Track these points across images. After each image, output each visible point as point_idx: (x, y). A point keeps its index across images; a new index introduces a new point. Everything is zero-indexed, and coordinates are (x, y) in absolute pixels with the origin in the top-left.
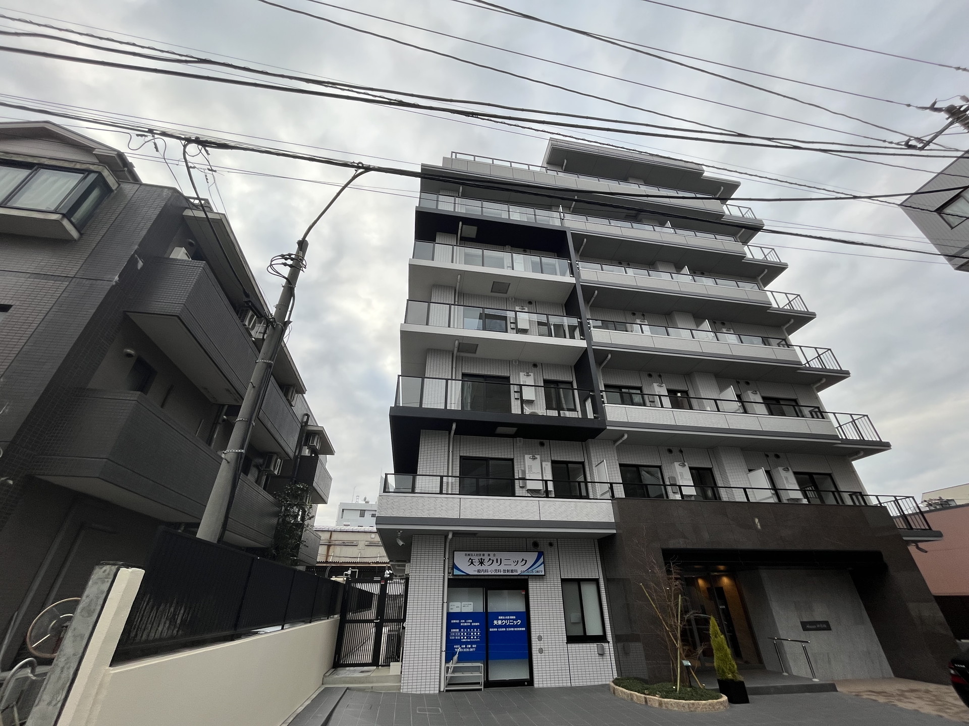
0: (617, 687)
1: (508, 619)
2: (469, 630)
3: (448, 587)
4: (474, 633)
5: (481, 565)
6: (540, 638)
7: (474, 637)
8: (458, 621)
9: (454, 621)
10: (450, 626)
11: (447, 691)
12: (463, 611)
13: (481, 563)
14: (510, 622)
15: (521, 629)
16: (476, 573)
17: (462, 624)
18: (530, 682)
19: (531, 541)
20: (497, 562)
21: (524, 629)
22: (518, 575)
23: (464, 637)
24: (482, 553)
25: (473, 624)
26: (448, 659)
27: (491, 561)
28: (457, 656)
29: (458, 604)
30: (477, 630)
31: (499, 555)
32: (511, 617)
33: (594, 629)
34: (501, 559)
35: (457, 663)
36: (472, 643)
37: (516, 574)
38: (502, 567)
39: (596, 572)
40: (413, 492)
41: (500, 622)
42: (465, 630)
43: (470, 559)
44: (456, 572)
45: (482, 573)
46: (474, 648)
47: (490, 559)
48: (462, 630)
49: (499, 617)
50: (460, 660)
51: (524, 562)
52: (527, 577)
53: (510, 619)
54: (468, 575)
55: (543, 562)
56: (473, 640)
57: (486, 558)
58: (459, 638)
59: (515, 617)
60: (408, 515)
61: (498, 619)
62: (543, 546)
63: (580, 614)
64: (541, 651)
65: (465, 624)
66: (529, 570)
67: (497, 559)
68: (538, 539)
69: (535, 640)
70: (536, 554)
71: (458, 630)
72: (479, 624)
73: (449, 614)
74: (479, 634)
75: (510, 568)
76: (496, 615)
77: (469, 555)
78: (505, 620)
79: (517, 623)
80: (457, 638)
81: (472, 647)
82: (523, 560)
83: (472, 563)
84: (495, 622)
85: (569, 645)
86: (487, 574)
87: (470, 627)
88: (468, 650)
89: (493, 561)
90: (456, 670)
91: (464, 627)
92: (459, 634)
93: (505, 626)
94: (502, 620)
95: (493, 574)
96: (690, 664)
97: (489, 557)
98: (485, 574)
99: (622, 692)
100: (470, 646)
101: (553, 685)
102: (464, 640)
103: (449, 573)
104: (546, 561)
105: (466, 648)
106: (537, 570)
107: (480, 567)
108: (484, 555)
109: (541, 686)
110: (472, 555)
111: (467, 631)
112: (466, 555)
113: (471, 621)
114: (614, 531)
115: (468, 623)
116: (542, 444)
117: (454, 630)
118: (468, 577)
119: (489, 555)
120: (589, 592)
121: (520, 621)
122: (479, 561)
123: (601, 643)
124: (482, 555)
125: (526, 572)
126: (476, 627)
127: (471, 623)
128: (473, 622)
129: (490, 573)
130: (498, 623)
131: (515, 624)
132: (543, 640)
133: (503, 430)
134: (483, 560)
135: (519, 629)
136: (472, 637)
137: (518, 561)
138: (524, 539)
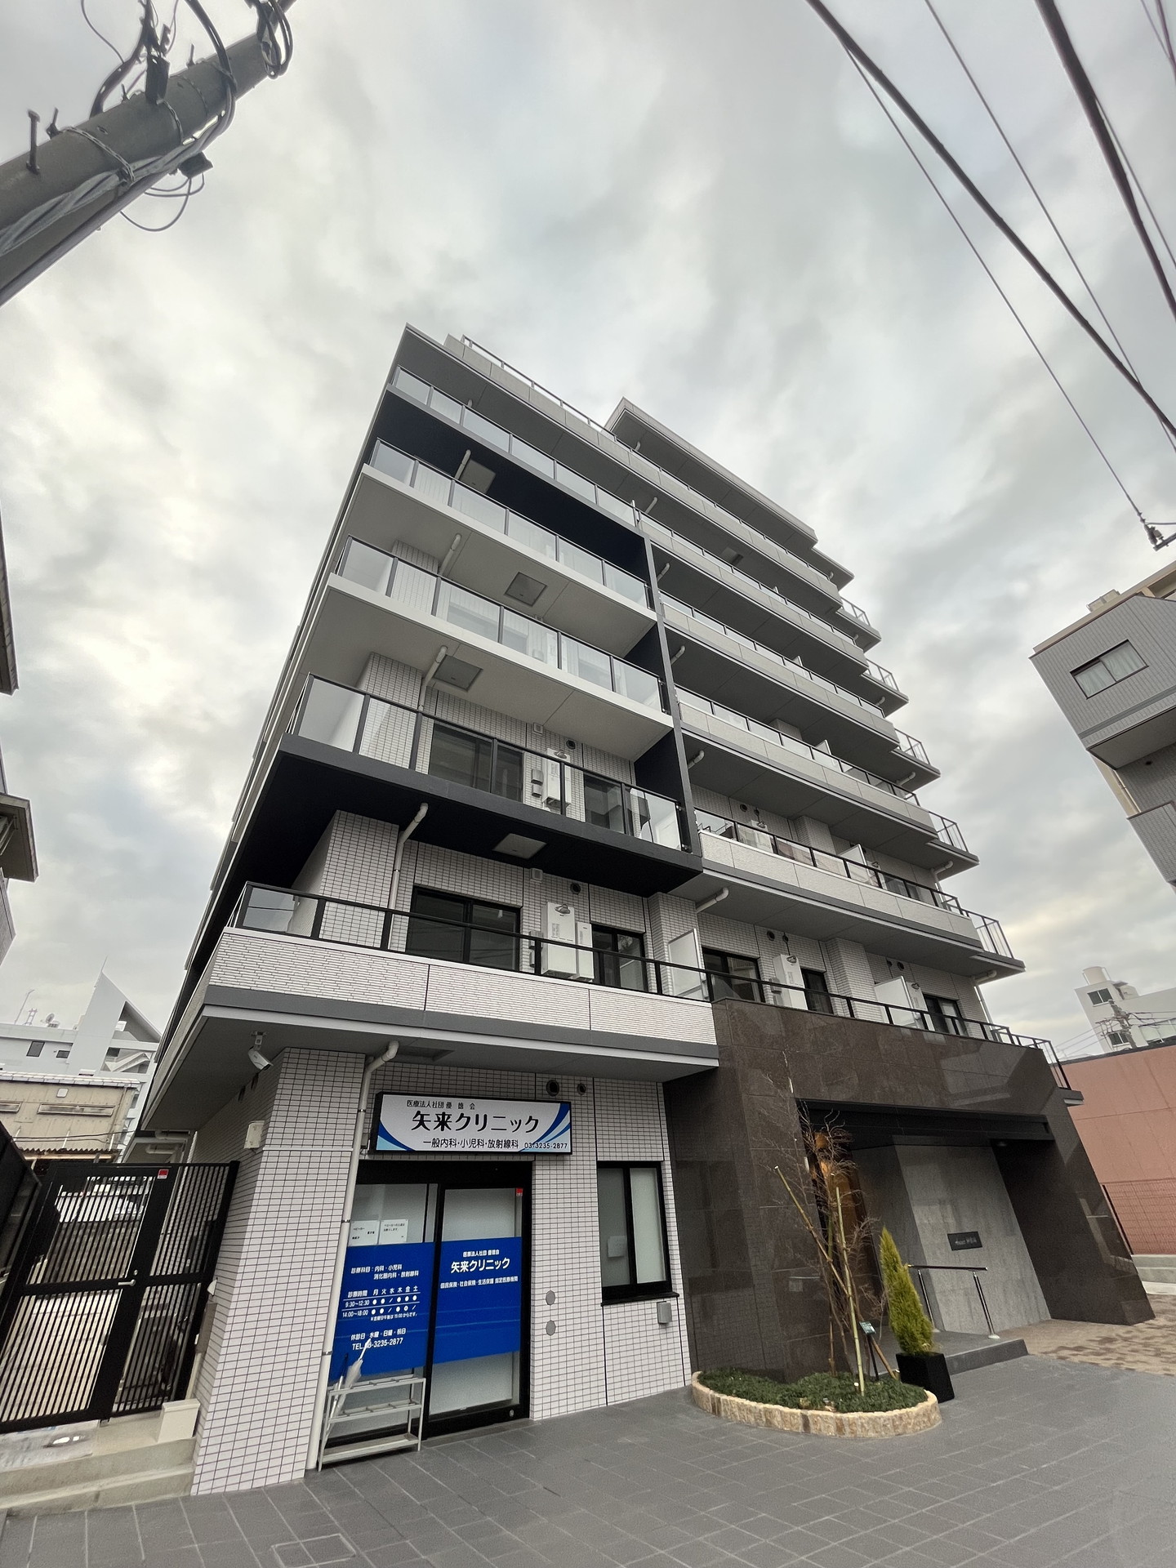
0: (724, 1397)
1: (482, 1258)
2: (392, 1290)
3: (358, 1182)
4: (403, 1298)
5: (442, 1129)
6: (550, 1298)
7: (402, 1307)
8: (368, 1269)
9: (358, 1270)
10: (350, 1283)
11: (327, 1466)
12: (382, 1242)
13: (443, 1123)
14: (487, 1265)
15: (508, 1279)
16: (429, 1148)
17: (376, 1277)
18: (523, 1408)
19: (543, 1080)
20: (477, 1123)
21: (516, 1279)
22: (520, 1153)
23: (378, 1311)
24: (446, 1100)
25: (403, 1275)
26: (338, 1371)
27: (464, 1120)
28: (359, 1362)
29: (373, 1224)
30: (412, 1290)
31: (483, 1107)
32: (490, 1253)
33: (648, 1271)
34: (485, 1116)
35: (360, 1380)
36: (394, 1325)
37: (515, 1149)
38: (488, 1135)
39: (657, 1149)
40: (315, 935)
41: (464, 1266)
42: (384, 1291)
43: (418, 1113)
44: (383, 1144)
45: (443, 1149)
46: (400, 1336)
47: (462, 1116)
48: (376, 1292)
49: (465, 1254)
50: (367, 1372)
51: (533, 1123)
52: (531, 1159)
53: (487, 1257)
54: (410, 1152)
55: (570, 1126)
56: (400, 1316)
57: (455, 1113)
58: (366, 1313)
59: (498, 1252)
60: (297, 990)
61: (461, 1259)
62: (568, 1091)
63: (624, 1238)
64: (551, 1328)
65: (386, 1276)
66: (542, 1141)
67: (477, 1116)
68: (559, 1077)
69: (540, 1303)
70: (555, 1108)
71: (365, 1293)
72: (417, 1273)
73: (350, 1250)
74: (415, 1298)
75: (503, 1136)
76: (458, 1249)
77: (416, 1103)
78: (476, 1258)
79: (502, 1265)
80: (360, 1313)
81: (395, 1336)
82: (531, 1118)
83: (422, 1123)
84: (455, 1266)
85: (608, 1309)
86: (453, 1149)
87: (399, 1282)
88: (384, 1343)
89: (469, 1118)
90: (352, 1401)
91: (382, 1284)
92: (367, 1303)
93: (477, 1275)
94: (469, 1259)
95: (467, 1149)
96: (873, 1330)
98: (449, 1149)
99: (740, 1407)
100: (390, 1333)
101: (571, 1410)
102: (379, 1318)
103: (363, 1147)
104: (576, 1127)
105: (381, 1337)
106: (556, 1141)
107: (439, 1134)
108: (449, 1105)
109: (546, 1415)
110: (423, 1106)
111: (388, 1292)
112: (409, 1102)
113: (400, 1267)
114: (715, 1063)
115: (392, 1271)
116: (576, 889)
117: (356, 1294)
118: (405, 1158)
119: (461, 1106)
120: (642, 1187)
121: (508, 1260)
122: (439, 1118)
123: (663, 1298)
124: (445, 1106)
125: (536, 1145)
126: (410, 1281)
127: (399, 1272)
128: (404, 1269)
129: (459, 1148)
130: (460, 1269)
131: (497, 1268)
132: (556, 1301)
133: (514, 843)
134: (446, 1117)
135: (504, 1278)
136: (398, 1309)
137: (520, 1121)
138: (531, 1074)
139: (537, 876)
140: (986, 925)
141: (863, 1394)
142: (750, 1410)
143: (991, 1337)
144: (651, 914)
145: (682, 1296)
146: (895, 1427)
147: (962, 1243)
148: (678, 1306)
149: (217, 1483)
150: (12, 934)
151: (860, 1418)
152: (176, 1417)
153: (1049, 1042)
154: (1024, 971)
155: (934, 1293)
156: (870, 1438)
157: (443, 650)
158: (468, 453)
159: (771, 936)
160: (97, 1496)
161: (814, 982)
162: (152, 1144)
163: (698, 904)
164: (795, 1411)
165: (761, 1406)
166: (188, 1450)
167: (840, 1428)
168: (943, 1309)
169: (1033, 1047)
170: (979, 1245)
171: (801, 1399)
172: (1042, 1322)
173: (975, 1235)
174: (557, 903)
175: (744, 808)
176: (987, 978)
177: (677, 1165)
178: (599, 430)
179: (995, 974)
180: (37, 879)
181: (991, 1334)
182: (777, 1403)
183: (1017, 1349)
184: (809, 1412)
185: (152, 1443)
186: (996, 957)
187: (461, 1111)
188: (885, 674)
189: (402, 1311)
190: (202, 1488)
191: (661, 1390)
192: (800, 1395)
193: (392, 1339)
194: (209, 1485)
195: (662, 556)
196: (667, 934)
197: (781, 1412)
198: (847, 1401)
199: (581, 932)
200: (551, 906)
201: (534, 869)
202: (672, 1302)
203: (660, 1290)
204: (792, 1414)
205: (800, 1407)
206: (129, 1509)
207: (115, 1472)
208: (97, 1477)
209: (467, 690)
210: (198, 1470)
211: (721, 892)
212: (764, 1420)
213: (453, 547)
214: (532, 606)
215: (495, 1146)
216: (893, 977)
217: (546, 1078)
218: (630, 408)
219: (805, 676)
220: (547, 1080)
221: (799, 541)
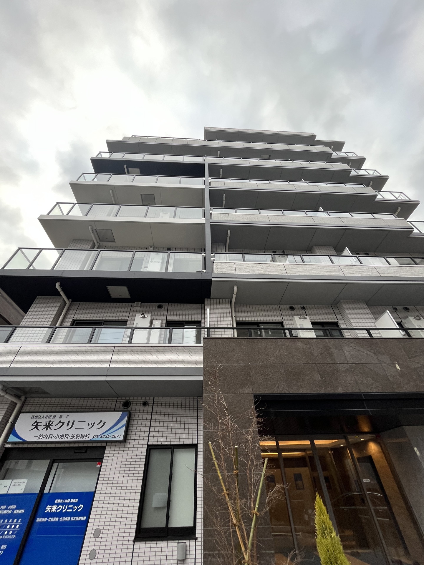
1: (66, 504)
2: (6, 521)
4: (11, 526)
5: (47, 430)
6: (97, 534)
7: (9, 532)
12: (10, 492)
13: (48, 427)
14: (68, 508)
15: (79, 518)
16: (36, 440)
19: (121, 401)
20: (68, 425)
21: (82, 518)
22: (89, 441)
24: (53, 414)
25: (15, 512)
29: (8, 482)
30: (17, 521)
31: (74, 417)
32: (72, 501)
33: (180, 519)
34: (74, 422)
36: (1, 542)
37: (87, 439)
38: (72, 432)
39: (194, 436)
41: (54, 508)
43: (36, 422)
44: (12, 439)
45: (44, 440)
47: (60, 422)
49: (56, 501)
51: (102, 424)
52: (104, 444)
53: (70, 504)
54: (25, 442)
55: (126, 425)
57: (56, 421)
59: (77, 501)
61: (53, 504)
62: (135, 405)
64: (93, 555)
65: (5, 512)
66: (104, 434)
67: (69, 422)
68: (133, 398)
69: (90, 536)
70: (121, 415)
72: (23, 511)
74: (18, 526)
75: (81, 432)
76: (53, 497)
77: (36, 417)
78: (62, 504)
79: (78, 509)
82: (101, 421)
83: (36, 427)
84: (48, 508)
85: (137, 545)
86: (50, 440)
87: (11, 516)
89: (63, 423)
93: (60, 514)
94: (58, 504)
95: (58, 440)
97: (60, 419)
98: (47, 440)
104: (137, 425)
106: (114, 434)
107: (45, 432)
108: (54, 417)
110: (40, 418)
111: (3, 522)
112: (33, 417)
113: (15, 507)
114: (201, 378)
115: (10, 509)
116: (160, 307)
118: (25, 446)
119: (61, 417)
120: (182, 461)
121: (83, 506)
122: (46, 424)
124: (52, 417)
125: (100, 436)
126: (18, 516)
127: (13, 510)
128: (17, 509)
129: (53, 439)
130: (51, 510)
131: (74, 511)
132: (101, 536)
133: (115, 291)
134: (51, 423)
135: (77, 518)
136: (6, 533)
137: (94, 423)
138: (114, 398)
139: (137, 305)
145: (201, 540)
148: (196, 547)
157: (90, 227)
158: (126, 165)
159: (292, 308)
163: (231, 300)
189: (8, 534)
195: (213, 167)
201: (135, 302)
209: (115, 241)
211: (233, 288)
213: (112, 195)
215: (75, 437)
217: (123, 400)
219: (306, 184)
220: (124, 401)
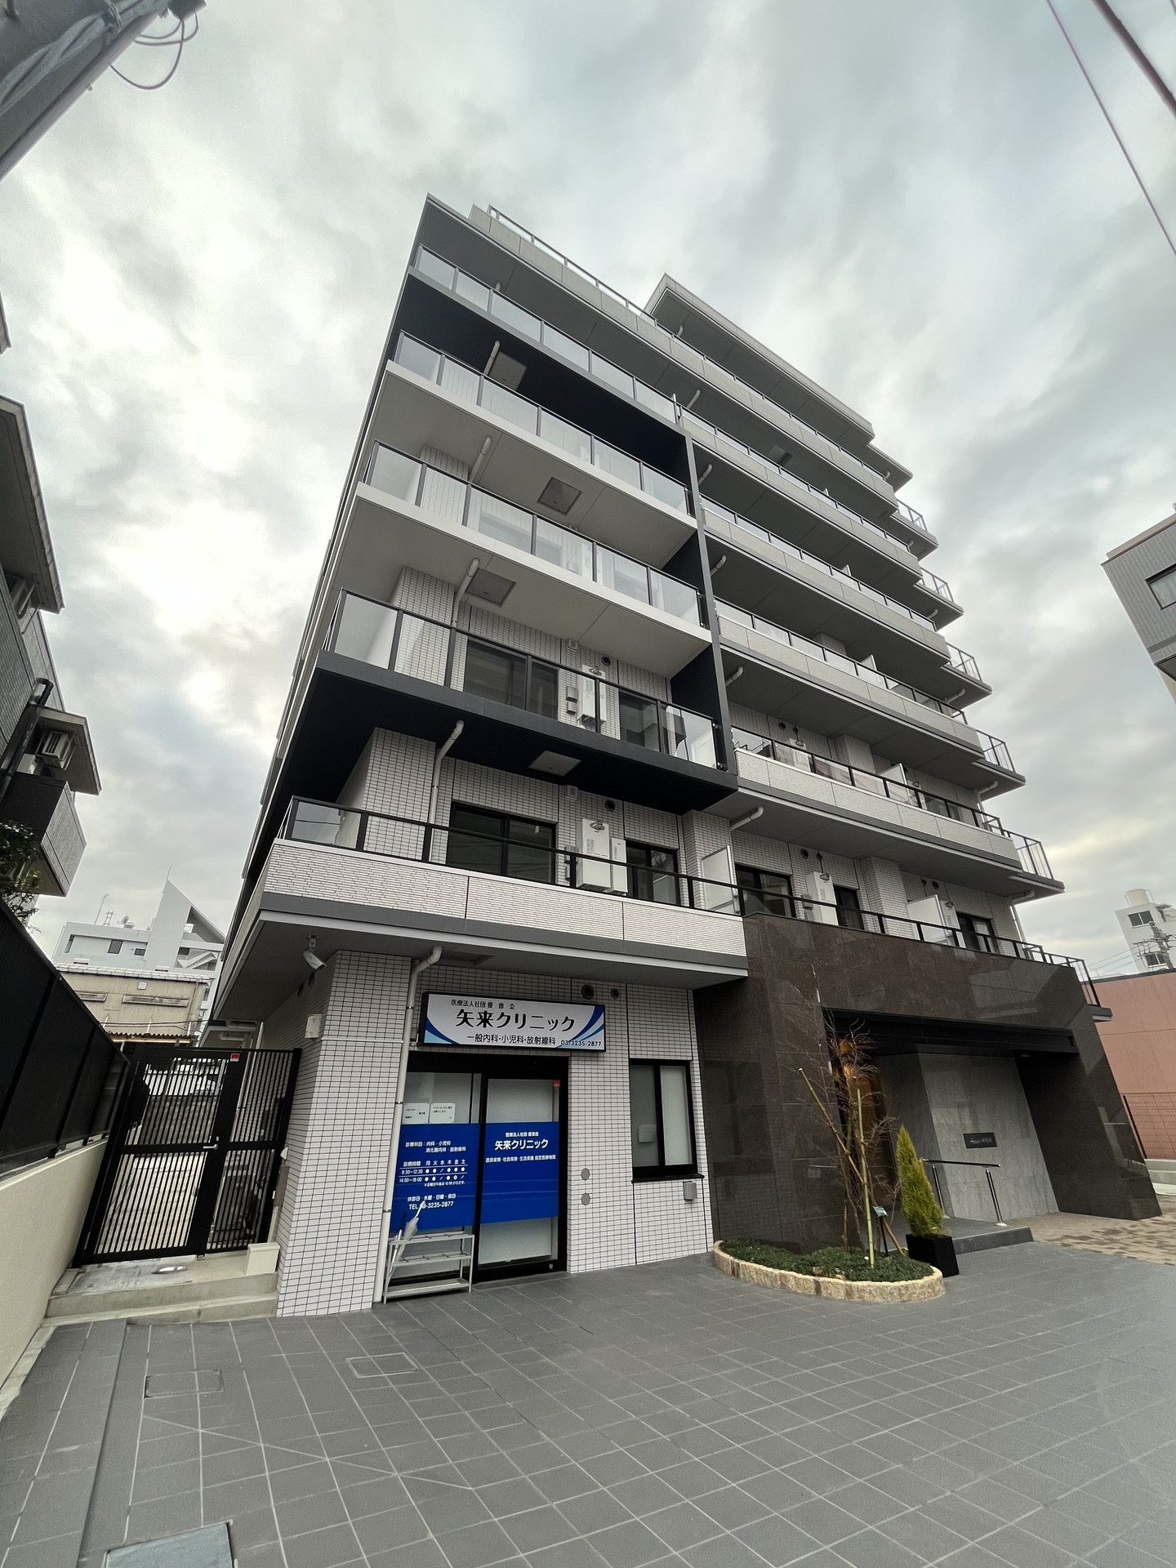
0: (742, 1263)
1: (523, 1138)
2: (442, 1162)
3: (409, 1069)
4: (453, 1169)
5: (485, 1026)
6: (585, 1174)
7: (452, 1176)
8: (420, 1144)
9: (412, 1144)
10: (404, 1155)
11: (390, 1300)
12: (433, 1122)
13: (485, 1021)
14: (527, 1144)
15: (547, 1157)
16: (473, 1042)
17: (428, 1150)
18: (561, 1263)
19: (578, 985)
20: (517, 1022)
21: (554, 1157)
22: (556, 1049)
23: (430, 1178)
24: (487, 1000)
25: (452, 1149)
26: (397, 1225)
27: (504, 1019)
28: (415, 1220)
29: (424, 1107)
30: (460, 1163)
31: (522, 1007)
32: (530, 1134)
33: (676, 1155)
34: (524, 1016)
35: (416, 1234)
36: (446, 1190)
37: (551, 1046)
38: (526, 1032)
39: (685, 1047)
40: (360, 847)
41: (507, 1144)
42: (435, 1163)
43: (462, 1011)
44: (429, 1038)
45: (485, 1043)
46: (451, 1200)
47: (502, 1015)
48: (428, 1163)
49: (507, 1135)
50: (422, 1228)
51: (568, 1023)
52: (567, 1054)
53: (528, 1138)
54: (455, 1045)
55: (604, 1027)
56: (451, 1183)
57: (495, 1012)
58: (420, 1180)
59: (537, 1134)
60: (345, 897)
61: (504, 1139)
62: (602, 995)
63: (653, 1127)
64: (586, 1199)
65: (436, 1150)
66: (578, 1039)
67: (517, 1015)
68: (594, 982)
69: (576, 1178)
70: (590, 1010)
71: (419, 1163)
72: (464, 1149)
73: (403, 1127)
74: (463, 1169)
75: (541, 1034)
76: (501, 1130)
77: (460, 1003)
78: (518, 1139)
79: (541, 1145)
80: (415, 1180)
81: (446, 1199)
82: (567, 1019)
83: (465, 1020)
84: (498, 1144)
85: (637, 1186)
86: (494, 1043)
87: (448, 1156)
88: (437, 1205)
89: (509, 1017)
90: (409, 1250)
91: (433, 1156)
92: (421, 1171)
93: (518, 1152)
94: (511, 1139)
95: (507, 1044)
96: (885, 1213)
98: (491, 1044)
99: (757, 1272)
100: (442, 1197)
101: (604, 1266)
102: (431, 1185)
103: (412, 1040)
104: (611, 1028)
105: (434, 1200)
106: (590, 1039)
107: (481, 1030)
108: (490, 1005)
109: (582, 1269)
110: (466, 1005)
111: (439, 1164)
112: (454, 1001)
113: (449, 1143)
114: (745, 974)
115: (442, 1146)
116: (610, 806)
117: (410, 1163)
118: (451, 1050)
119: (501, 1006)
120: (671, 1083)
121: (547, 1141)
122: (481, 1017)
123: (690, 1178)
124: (487, 1005)
125: (571, 1043)
126: (459, 1155)
127: (448, 1147)
128: (452, 1145)
129: (500, 1043)
130: (503, 1147)
131: (537, 1147)
132: (591, 1177)
133: (549, 760)
134: (488, 1015)
135: (543, 1156)
136: (448, 1178)
137: (557, 1021)
138: (567, 979)
139: (572, 793)
140: (1027, 846)
141: (872, 1267)
142: (766, 1274)
143: (998, 1224)
144: (685, 831)
145: (707, 1178)
146: (901, 1295)
147: (978, 1142)
148: (703, 1186)
149: (298, 1309)
150: (83, 844)
151: (869, 1286)
152: (260, 1257)
153: (1083, 961)
154: (1064, 892)
155: (946, 1184)
156: (877, 1303)
157: (475, 563)
158: (497, 344)
159: (805, 854)
160: (199, 1313)
161: (846, 900)
162: (225, 1032)
163: (732, 822)
164: (808, 1277)
165: (777, 1272)
166: (273, 1282)
167: (849, 1293)
168: (953, 1199)
169: (1065, 965)
170: (994, 1144)
171: (814, 1268)
172: (1049, 1214)
173: (991, 1135)
174: (592, 819)
175: (782, 726)
176: (1024, 898)
177: (704, 1064)
178: (638, 313)
179: (1033, 894)
180: (101, 793)
181: (999, 1222)
182: (792, 1270)
183: (1024, 1236)
184: (822, 1279)
185: (240, 1274)
186: (1035, 877)
187: (502, 1010)
188: (939, 584)
189: (452, 1179)
190: (286, 1311)
191: (686, 1254)
192: (813, 1264)
193: (446, 1201)
194: (291, 1310)
195: (703, 456)
196: (700, 850)
197: (795, 1277)
198: (857, 1271)
199: (615, 848)
200: (586, 823)
201: (569, 786)
202: (698, 1182)
203: (688, 1171)
204: (805, 1280)
205: (814, 1275)
206: (226, 1324)
207: (212, 1296)
208: (198, 1298)
209: (500, 604)
210: (281, 1298)
211: (756, 810)
212: (779, 1283)
213: (484, 451)
214: (565, 514)
215: (534, 1042)
216: (927, 895)
217: (582, 983)
218: (673, 286)
219: (853, 587)
220: (583, 985)
221: (854, 436)
